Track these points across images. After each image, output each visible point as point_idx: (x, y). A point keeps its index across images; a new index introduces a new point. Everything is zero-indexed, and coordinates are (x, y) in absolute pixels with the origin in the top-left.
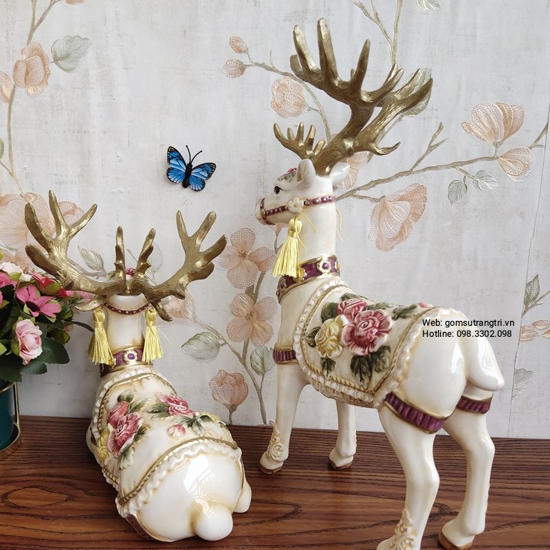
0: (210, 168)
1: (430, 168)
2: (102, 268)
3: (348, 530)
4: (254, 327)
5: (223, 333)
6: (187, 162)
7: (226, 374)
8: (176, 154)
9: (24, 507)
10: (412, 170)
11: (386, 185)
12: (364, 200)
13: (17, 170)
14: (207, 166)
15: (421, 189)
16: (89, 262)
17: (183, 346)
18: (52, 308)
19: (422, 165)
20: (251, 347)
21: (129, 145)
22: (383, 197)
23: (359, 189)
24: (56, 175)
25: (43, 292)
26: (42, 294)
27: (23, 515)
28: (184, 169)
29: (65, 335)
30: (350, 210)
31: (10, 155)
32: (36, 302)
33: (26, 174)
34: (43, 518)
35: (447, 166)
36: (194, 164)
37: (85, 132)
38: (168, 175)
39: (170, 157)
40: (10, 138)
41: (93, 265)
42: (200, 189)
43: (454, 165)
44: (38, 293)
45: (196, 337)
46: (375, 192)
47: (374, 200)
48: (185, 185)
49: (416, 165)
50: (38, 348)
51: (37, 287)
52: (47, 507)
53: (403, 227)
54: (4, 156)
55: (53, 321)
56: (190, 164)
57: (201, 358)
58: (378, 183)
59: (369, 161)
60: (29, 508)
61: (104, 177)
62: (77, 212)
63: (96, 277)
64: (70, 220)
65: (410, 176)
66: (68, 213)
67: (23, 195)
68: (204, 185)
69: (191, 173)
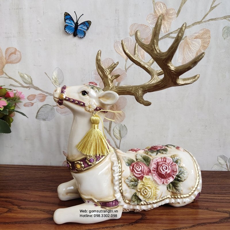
0: (88, 24)
1: (212, 19)
2: (31, 84)
4: (114, 114)
8: (69, 17)
10: (201, 21)
14: (86, 23)
15: (207, 31)
16: (24, 80)
18: (2, 103)
19: (207, 18)
20: (113, 125)
21: (44, 14)
22: (186, 37)
23: (172, 33)
28: (73, 26)
35: (221, 18)
37: (20, 9)
38: (65, 29)
39: (66, 18)
41: (27, 82)
43: (225, 18)
48: (75, 35)
49: (204, 18)
53: (197, 54)
55: (1, 109)
59: (177, 16)
61: (31, 32)
62: (17, 53)
63: (29, 88)
64: (14, 57)
65: (201, 24)
66: (12, 53)
68: (85, 34)
69: (78, 28)
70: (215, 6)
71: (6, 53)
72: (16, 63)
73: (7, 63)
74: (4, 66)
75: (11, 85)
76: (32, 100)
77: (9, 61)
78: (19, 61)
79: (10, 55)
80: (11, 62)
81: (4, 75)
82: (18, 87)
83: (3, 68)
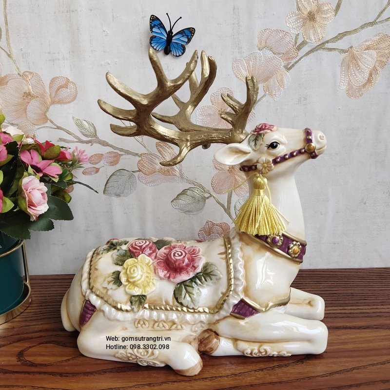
0: (189, 33)
2: (95, 135)
4: (236, 180)
5: (208, 187)
6: (168, 29)
7: (213, 224)
8: (158, 22)
9: (41, 365)
10: (375, 21)
11: (353, 36)
12: (333, 52)
13: (14, 52)
15: (385, 38)
16: (83, 131)
17: (172, 201)
18: (54, 170)
19: (385, 16)
20: (234, 198)
21: (113, 20)
22: (351, 47)
23: (327, 42)
24: (49, 53)
25: (44, 157)
26: (43, 159)
27: (40, 373)
28: (165, 37)
29: (66, 196)
30: (321, 62)
31: (7, 39)
32: (39, 166)
33: (23, 54)
34: (61, 375)
36: (175, 31)
37: (73, 11)
38: (151, 43)
40: (6, 23)
41: (87, 133)
42: (181, 54)
44: (40, 158)
45: (184, 192)
46: (342, 44)
47: (343, 51)
48: (167, 52)
49: (379, 16)
50: (44, 203)
51: (38, 151)
52: (64, 363)
53: (371, 75)
54: (1, 40)
55: (56, 180)
56: (171, 31)
57: (189, 211)
58: (345, 35)
59: (335, 16)
60: (46, 365)
61: (92, 51)
62: (71, 85)
63: (90, 144)
64: (64, 93)
65: (375, 26)
66: (61, 87)
67: (21, 74)
68: (184, 50)
71: (51, 87)
72: (69, 102)
73: (53, 103)
74: (48, 109)
75: (61, 140)
76: (96, 163)
77: (56, 99)
78: (74, 99)
79: (58, 89)
80: (60, 102)
81: (49, 124)
82: (73, 142)
83: (46, 112)
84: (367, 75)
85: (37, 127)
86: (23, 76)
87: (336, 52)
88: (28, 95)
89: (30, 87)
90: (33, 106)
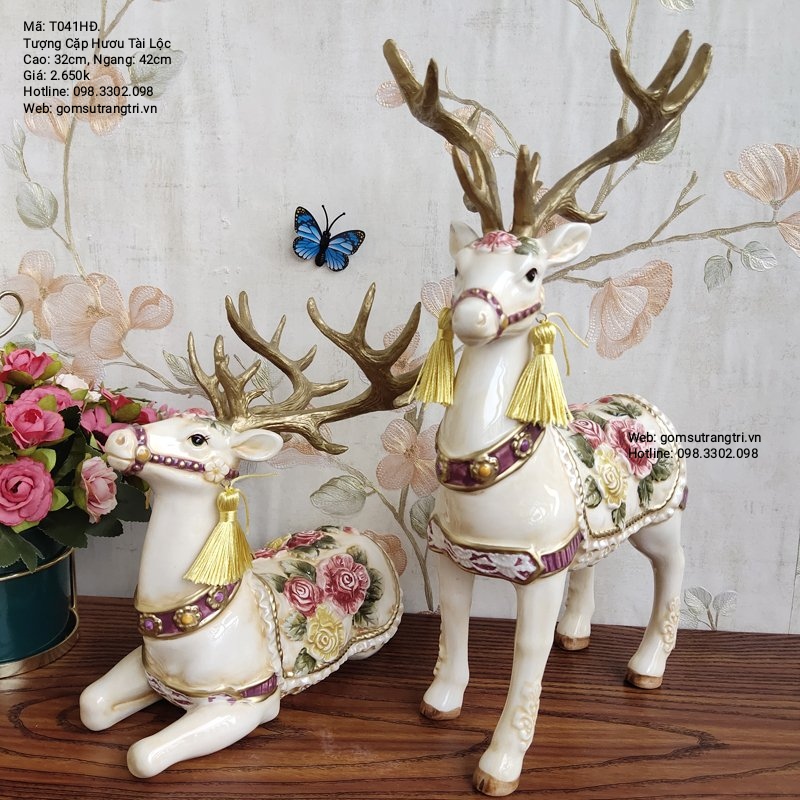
0: (356, 238)
1: (678, 238)
3: (569, 771)
4: (416, 468)
5: (371, 477)
7: (376, 537)
8: (308, 218)
10: (650, 240)
11: (612, 262)
12: (580, 285)
13: (77, 240)
14: (351, 235)
15: (663, 268)
16: (178, 373)
17: (313, 495)
19: (666, 234)
20: (412, 498)
21: (238, 205)
22: (609, 279)
23: (572, 268)
24: (133, 248)
25: (116, 417)
26: (114, 420)
27: (91, 743)
28: (317, 240)
30: (559, 299)
31: (67, 220)
32: (106, 432)
33: (90, 246)
35: (702, 236)
37: (175, 186)
38: (295, 248)
39: (299, 222)
40: (66, 195)
41: (184, 377)
42: (341, 267)
43: (713, 234)
44: (109, 419)
45: (332, 483)
46: (596, 273)
47: (595, 284)
48: (319, 262)
49: (657, 233)
50: (111, 498)
51: (107, 409)
53: (636, 324)
54: (57, 220)
56: (327, 232)
57: (339, 514)
58: (600, 260)
60: (98, 733)
61: (201, 251)
62: (163, 301)
63: (188, 395)
64: (152, 312)
65: (649, 249)
66: (149, 302)
67: (85, 276)
68: (346, 262)
69: (328, 244)
70: (689, 204)
71: (131, 301)
72: (160, 327)
73: (133, 326)
74: (124, 335)
75: (142, 385)
77: (139, 321)
78: (168, 322)
79: (144, 306)
80: (146, 326)
81: (124, 359)
82: (160, 390)
83: (120, 340)
84: (630, 325)
85: (105, 362)
86: (88, 280)
87: (585, 286)
88: (94, 310)
89: (99, 298)
90: (102, 330)
